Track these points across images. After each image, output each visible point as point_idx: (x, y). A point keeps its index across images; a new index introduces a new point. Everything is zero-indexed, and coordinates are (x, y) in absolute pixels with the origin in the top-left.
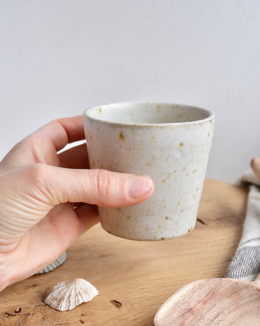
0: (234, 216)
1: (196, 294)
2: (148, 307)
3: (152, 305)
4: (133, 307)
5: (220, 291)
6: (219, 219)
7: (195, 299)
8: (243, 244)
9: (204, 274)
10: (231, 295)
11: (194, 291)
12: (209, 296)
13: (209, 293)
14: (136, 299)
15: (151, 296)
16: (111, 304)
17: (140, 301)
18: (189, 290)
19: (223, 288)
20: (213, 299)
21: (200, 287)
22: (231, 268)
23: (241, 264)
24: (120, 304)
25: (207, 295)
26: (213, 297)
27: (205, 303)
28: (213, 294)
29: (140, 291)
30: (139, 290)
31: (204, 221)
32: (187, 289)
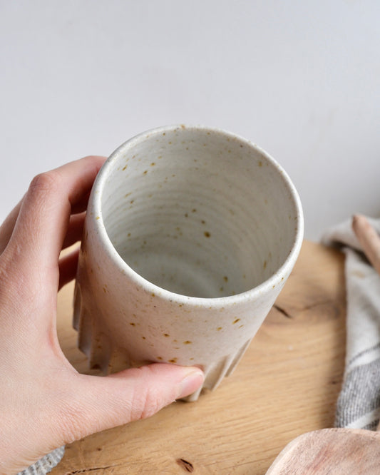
0: (329, 302)
1: (303, 456)
2: (231, 469)
3: (236, 466)
4: (210, 471)
5: (335, 449)
6: (308, 308)
7: (302, 463)
8: (354, 359)
9: (301, 407)
10: (350, 455)
11: (300, 451)
12: (321, 457)
13: (320, 452)
14: (212, 455)
15: (232, 449)
16: (177, 466)
17: (219, 459)
18: (294, 451)
19: (339, 445)
20: (327, 462)
21: (308, 443)
22: (341, 403)
23: (356, 396)
24: (191, 465)
25: (318, 456)
26: (326, 458)
27: (316, 468)
28: (325, 454)
29: (215, 440)
30: (213, 438)
31: (287, 311)
32: (291, 450)
